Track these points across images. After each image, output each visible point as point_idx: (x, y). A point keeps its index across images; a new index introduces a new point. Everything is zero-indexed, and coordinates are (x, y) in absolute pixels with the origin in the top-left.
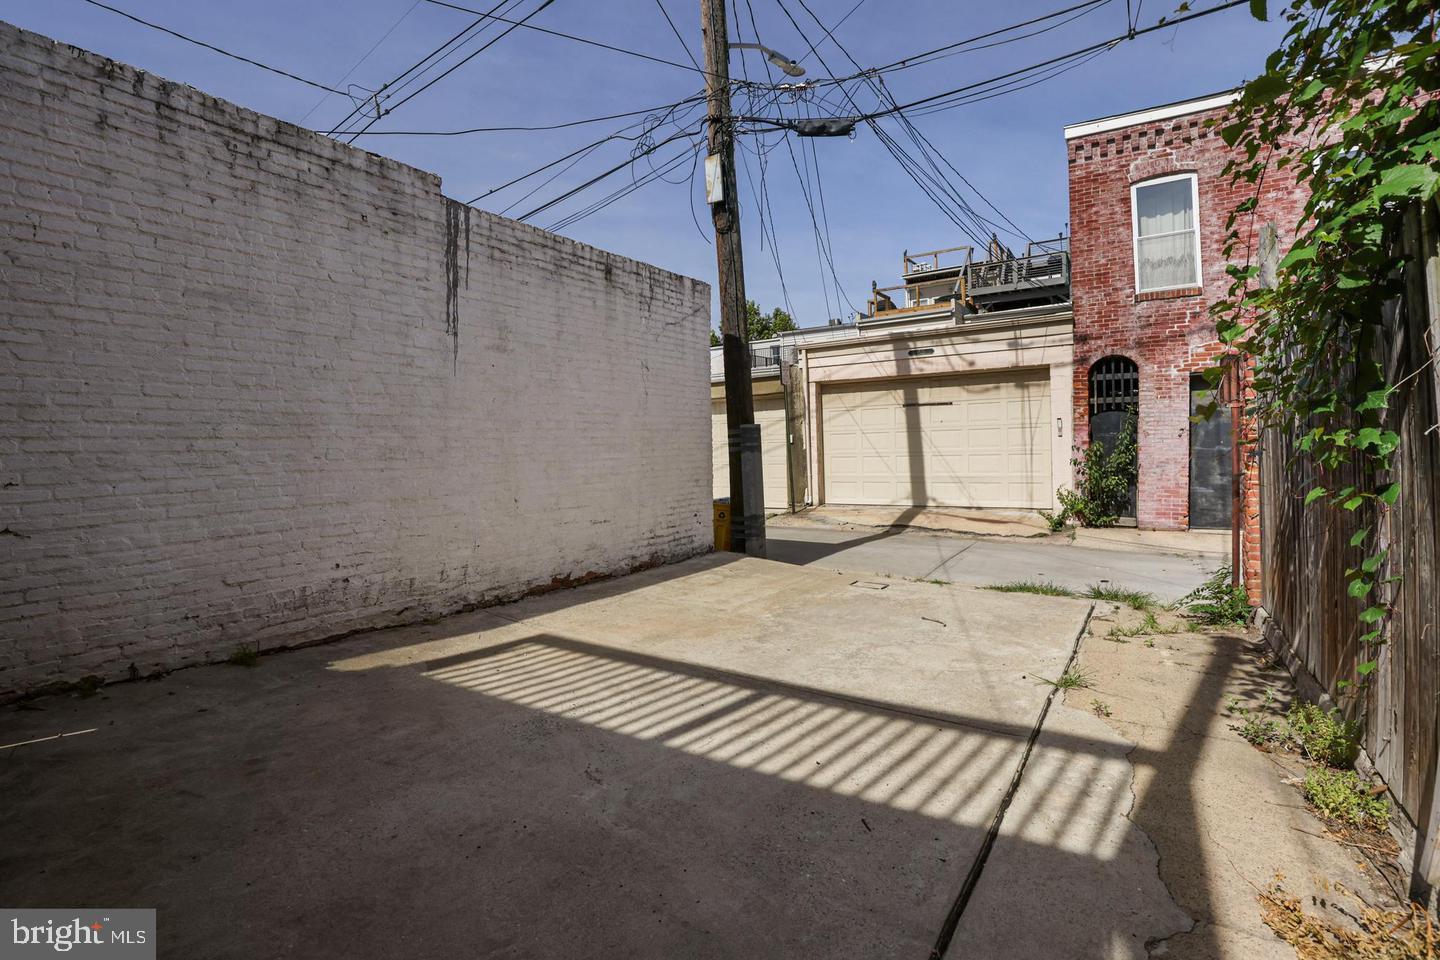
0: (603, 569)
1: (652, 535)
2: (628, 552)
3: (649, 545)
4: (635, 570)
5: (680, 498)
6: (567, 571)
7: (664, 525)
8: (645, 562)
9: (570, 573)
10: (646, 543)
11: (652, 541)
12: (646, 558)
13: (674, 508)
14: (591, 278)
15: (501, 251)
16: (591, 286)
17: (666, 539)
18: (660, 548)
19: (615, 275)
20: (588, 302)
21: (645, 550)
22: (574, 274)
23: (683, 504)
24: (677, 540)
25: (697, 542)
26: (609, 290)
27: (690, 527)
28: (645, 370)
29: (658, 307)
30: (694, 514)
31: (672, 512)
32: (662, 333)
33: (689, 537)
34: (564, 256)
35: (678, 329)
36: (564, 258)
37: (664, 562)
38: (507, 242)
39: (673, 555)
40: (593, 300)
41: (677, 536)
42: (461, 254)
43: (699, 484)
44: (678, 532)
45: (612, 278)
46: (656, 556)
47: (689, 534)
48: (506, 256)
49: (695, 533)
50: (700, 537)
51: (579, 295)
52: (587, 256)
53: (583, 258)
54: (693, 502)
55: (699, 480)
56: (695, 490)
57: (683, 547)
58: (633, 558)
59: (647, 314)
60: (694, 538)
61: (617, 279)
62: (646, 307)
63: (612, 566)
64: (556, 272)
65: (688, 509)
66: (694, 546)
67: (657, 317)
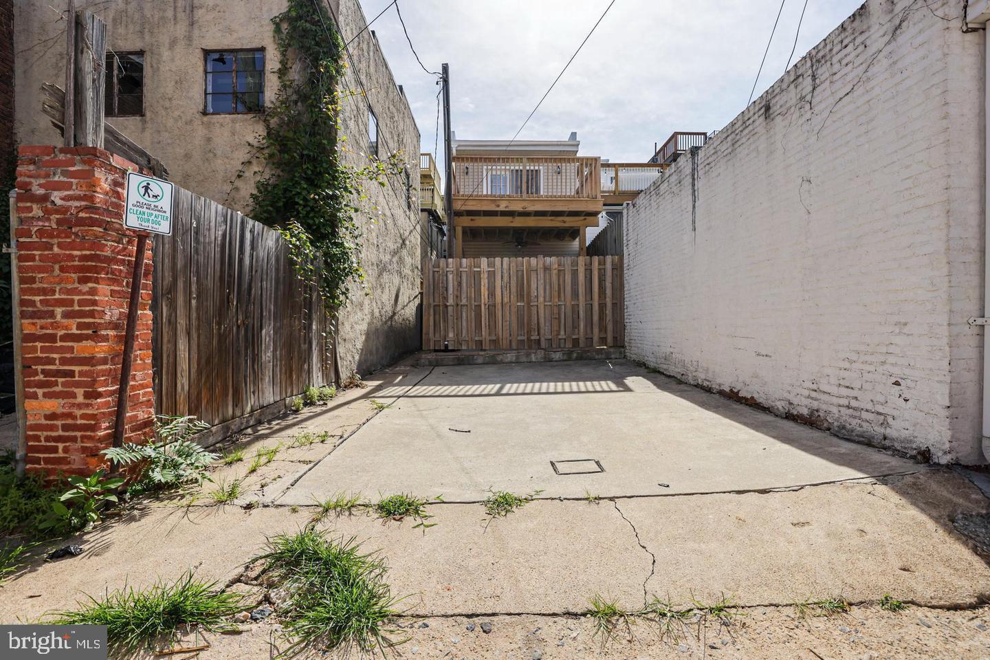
0: (761, 399)
1: (815, 387)
2: (786, 395)
3: (809, 397)
4: (790, 417)
5: (863, 348)
6: (738, 388)
7: (833, 380)
8: (802, 415)
9: (739, 391)
10: (806, 393)
11: (814, 394)
12: (805, 412)
13: (852, 362)
14: (755, 131)
15: (708, 164)
16: (757, 135)
17: (835, 400)
18: (824, 407)
19: (774, 105)
20: (754, 154)
21: (807, 402)
22: (744, 140)
23: (869, 358)
24: (855, 409)
25: (897, 430)
26: (769, 127)
27: (882, 399)
28: (806, 185)
29: (824, 92)
30: (894, 380)
31: (847, 365)
32: (829, 122)
33: (879, 413)
34: (737, 132)
35: (859, 91)
36: (737, 134)
37: (829, 429)
38: (711, 156)
39: (844, 427)
40: (757, 149)
41: (854, 403)
42: (696, 182)
43: (906, 330)
44: (856, 398)
45: (771, 111)
46: (816, 414)
47: (880, 409)
48: (711, 165)
49: (895, 413)
50: (907, 425)
51: (748, 155)
52: (752, 113)
53: (749, 119)
54: (891, 359)
55: (905, 324)
56: (897, 340)
57: (865, 425)
58: (791, 404)
59: (808, 116)
60: (890, 420)
61: (775, 108)
62: (808, 106)
63: (770, 402)
64: (732, 151)
65: (880, 369)
66: (888, 432)
67: (823, 106)
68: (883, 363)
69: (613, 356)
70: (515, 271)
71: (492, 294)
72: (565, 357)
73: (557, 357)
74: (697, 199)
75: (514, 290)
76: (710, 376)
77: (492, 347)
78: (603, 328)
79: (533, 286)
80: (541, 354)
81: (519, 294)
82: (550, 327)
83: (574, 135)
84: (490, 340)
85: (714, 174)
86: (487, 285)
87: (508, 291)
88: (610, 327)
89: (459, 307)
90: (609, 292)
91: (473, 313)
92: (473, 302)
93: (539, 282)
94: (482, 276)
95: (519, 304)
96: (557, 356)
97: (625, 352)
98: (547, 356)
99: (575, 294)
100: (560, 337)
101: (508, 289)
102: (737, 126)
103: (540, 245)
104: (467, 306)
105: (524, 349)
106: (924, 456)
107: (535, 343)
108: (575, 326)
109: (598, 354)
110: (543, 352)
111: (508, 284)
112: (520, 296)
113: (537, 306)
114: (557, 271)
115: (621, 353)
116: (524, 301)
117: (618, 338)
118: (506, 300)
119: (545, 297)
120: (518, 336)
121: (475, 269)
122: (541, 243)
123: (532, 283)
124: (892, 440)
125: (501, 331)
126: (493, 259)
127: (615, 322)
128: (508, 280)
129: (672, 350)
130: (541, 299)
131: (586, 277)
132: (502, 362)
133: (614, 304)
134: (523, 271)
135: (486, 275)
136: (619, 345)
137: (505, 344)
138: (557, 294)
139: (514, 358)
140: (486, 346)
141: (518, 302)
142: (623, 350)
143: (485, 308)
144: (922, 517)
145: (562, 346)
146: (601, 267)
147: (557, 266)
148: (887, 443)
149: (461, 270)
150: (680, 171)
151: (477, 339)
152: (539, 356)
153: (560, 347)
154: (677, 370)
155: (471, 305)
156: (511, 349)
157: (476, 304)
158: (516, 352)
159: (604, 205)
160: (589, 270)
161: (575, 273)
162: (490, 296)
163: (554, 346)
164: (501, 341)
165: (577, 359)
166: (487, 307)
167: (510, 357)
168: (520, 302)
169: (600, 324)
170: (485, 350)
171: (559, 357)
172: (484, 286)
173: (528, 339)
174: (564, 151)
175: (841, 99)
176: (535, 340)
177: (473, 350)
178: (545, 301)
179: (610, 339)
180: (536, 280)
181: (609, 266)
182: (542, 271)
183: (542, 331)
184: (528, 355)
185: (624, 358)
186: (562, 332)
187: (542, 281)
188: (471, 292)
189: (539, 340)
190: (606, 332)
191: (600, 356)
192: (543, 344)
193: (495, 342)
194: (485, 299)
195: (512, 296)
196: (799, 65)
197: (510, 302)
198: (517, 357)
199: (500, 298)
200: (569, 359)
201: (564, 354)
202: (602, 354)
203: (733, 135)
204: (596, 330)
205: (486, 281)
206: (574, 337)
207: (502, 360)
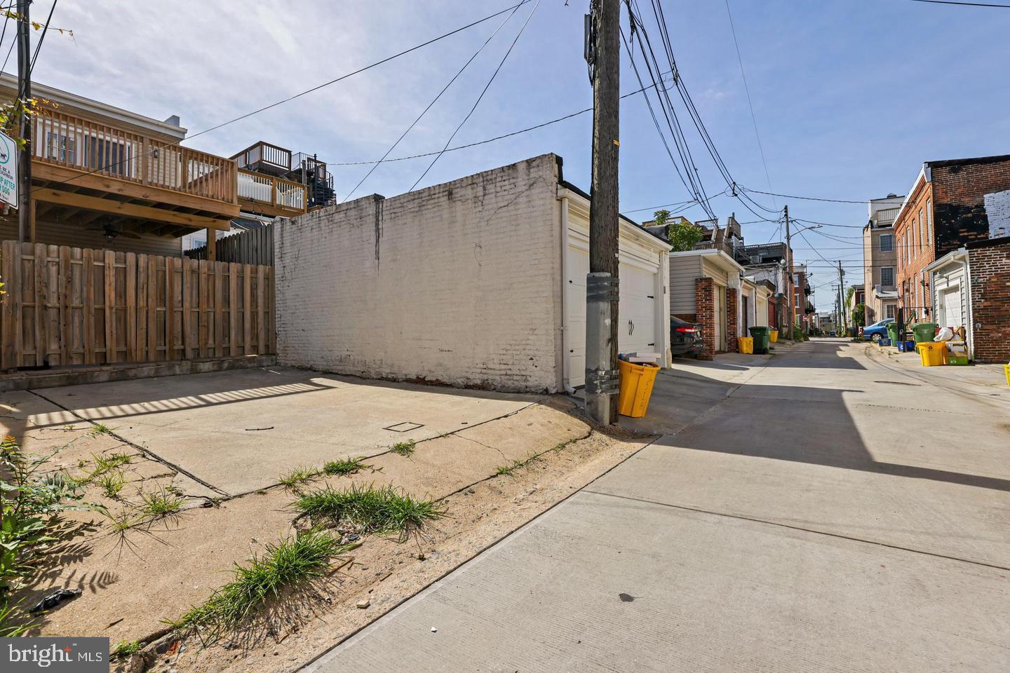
0: (445, 380)
1: (485, 366)
2: (465, 374)
3: (481, 373)
4: (468, 387)
5: (513, 342)
6: (424, 375)
7: (496, 361)
8: (477, 384)
9: (425, 377)
10: (479, 371)
11: (484, 371)
12: (479, 382)
13: (507, 350)
14: (440, 204)
15: (395, 213)
16: (440, 208)
17: (498, 372)
18: (491, 377)
19: (455, 193)
20: (438, 219)
21: (478, 376)
22: (429, 207)
23: (517, 347)
24: (509, 375)
25: (532, 382)
26: (451, 205)
27: (524, 368)
28: (478, 249)
29: (490, 199)
30: (530, 357)
31: (505, 352)
32: (494, 217)
33: (523, 375)
34: (424, 199)
35: (511, 208)
36: (423, 201)
37: (494, 389)
38: (397, 208)
39: (504, 386)
40: (441, 216)
41: (509, 372)
42: (380, 223)
43: (536, 333)
44: (510, 369)
45: (453, 196)
46: (486, 382)
47: (523, 373)
48: (397, 214)
49: (530, 374)
50: (537, 379)
51: (433, 218)
52: (437, 191)
53: (434, 194)
54: (529, 347)
55: (535, 329)
56: (530, 337)
57: (516, 383)
58: (468, 379)
59: (480, 209)
60: (528, 378)
61: (456, 196)
62: (480, 203)
63: (452, 380)
64: (419, 211)
65: (523, 353)
66: (528, 384)
67: (490, 207)
68: (525, 349)
69: (265, 364)
70: (154, 270)
71: (121, 294)
72: (215, 367)
73: (206, 368)
74: (381, 236)
75: (152, 291)
76: (395, 369)
77: (121, 361)
78: (255, 336)
79: (177, 289)
80: (186, 365)
81: (159, 297)
82: (197, 336)
83: (175, 119)
84: (118, 352)
85: (401, 222)
86: (113, 284)
87: (145, 293)
88: (262, 336)
89: (70, 310)
90: (261, 301)
91: (92, 319)
92: (92, 304)
93: (184, 286)
94: (107, 272)
95: (158, 309)
96: (206, 366)
97: (276, 359)
98: (194, 367)
99: (227, 301)
100: (208, 346)
101: (145, 291)
102: (423, 195)
103: (140, 238)
104: (82, 308)
105: (165, 361)
106: (546, 392)
107: (178, 353)
108: (227, 335)
109: (250, 363)
110: (189, 363)
111: (145, 286)
112: (162, 300)
113: (182, 312)
114: (206, 275)
115: (272, 360)
116: (165, 306)
117: (270, 346)
118: (142, 303)
119: (191, 302)
120: (157, 345)
121: (96, 263)
122: (142, 237)
123: (176, 285)
124: (530, 387)
125: (134, 340)
126: (122, 253)
127: (267, 331)
128: (146, 281)
129: (348, 353)
130: (187, 305)
131: (237, 284)
132: (136, 378)
133: (266, 313)
134: (165, 271)
135: (113, 272)
136: (270, 353)
137: (139, 356)
138: (206, 299)
139: (153, 372)
140: (113, 358)
141: (157, 306)
142: (274, 357)
143: (111, 313)
144: (561, 413)
145: (210, 355)
146: (253, 275)
147: (206, 269)
148: (528, 389)
149: (72, 261)
150: (361, 210)
151: (97, 350)
152: (185, 368)
153: (209, 358)
154: (356, 369)
155: (89, 307)
156: (147, 361)
157: (97, 306)
158: (154, 364)
159: (241, 211)
160: (241, 278)
161: (227, 279)
162: (118, 298)
163: (202, 356)
164: (134, 353)
165: (228, 369)
166: (114, 310)
167: (147, 370)
168: (160, 306)
169: (251, 331)
170: (109, 365)
171: (209, 368)
172: (110, 285)
173: (171, 349)
174: (165, 134)
175: (501, 207)
176: (178, 350)
177: (91, 365)
178: (191, 307)
179: (262, 349)
180: (180, 283)
181: (261, 275)
182: (189, 273)
183: (187, 341)
184: (171, 367)
185: (276, 365)
186: (211, 342)
187: (189, 285)
188: (88, 292)
189: (184, 351)
190: (257, 340)
191: (252, 365)
192: (189, 354)
193: (125, 355)
194: (110, 302)
195: (150, 300)
196: (475, 177)
197: (147, 305)
198: (157, 371)
199: (134, 301)
200: (220, 369)
201: (214, 364)
202: (254, 362)
203: (420, 200)
204: (248, 338)
205: (113, 279)
206: (224, 346)
207: (136, 375)
